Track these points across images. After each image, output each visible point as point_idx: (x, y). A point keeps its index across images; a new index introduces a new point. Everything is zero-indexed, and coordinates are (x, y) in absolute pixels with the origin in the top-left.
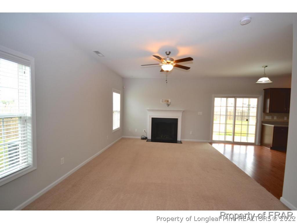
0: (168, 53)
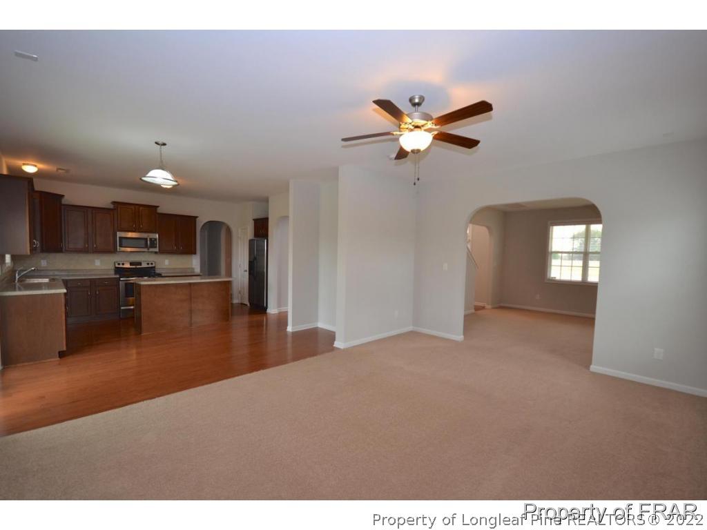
0: (417, 101)
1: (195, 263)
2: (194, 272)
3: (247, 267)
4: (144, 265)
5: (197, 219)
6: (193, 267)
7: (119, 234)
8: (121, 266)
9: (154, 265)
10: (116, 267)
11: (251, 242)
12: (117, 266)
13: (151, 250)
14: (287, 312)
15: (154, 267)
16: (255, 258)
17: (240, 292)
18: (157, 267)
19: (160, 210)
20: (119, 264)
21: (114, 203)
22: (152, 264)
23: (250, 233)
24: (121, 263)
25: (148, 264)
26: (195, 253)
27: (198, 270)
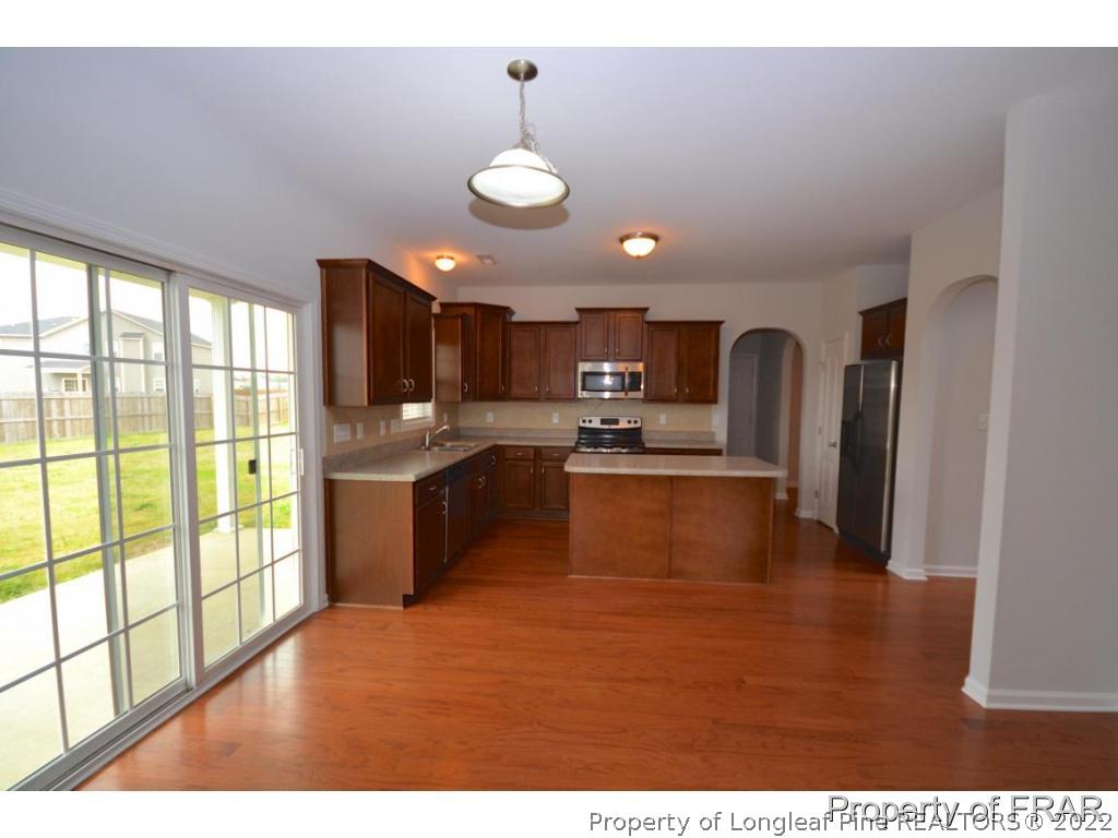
1: (715, 422)
2: (713, 442)
3: (836, 437)
4: (623, 425)
5: (723, 326)
6: (714, 430)
7: (584, 367)
8: (587, 425)
9: (638, 425)
10: (580, 428)
11: (851, 372)
12: (582, 425)
13: (632, 395)
14: (972, 582)
15: (640, 428)
16: (858, 415)
17: (817, 494)
18: (647, 428)
19: (652, 316)
20: (584, 421)
21: (579, 310)
22: (636, 422)
23: (849, 348)
24: (587, 419)
25: (629, 422)
26: (714, 401)
27: (721, 438)
